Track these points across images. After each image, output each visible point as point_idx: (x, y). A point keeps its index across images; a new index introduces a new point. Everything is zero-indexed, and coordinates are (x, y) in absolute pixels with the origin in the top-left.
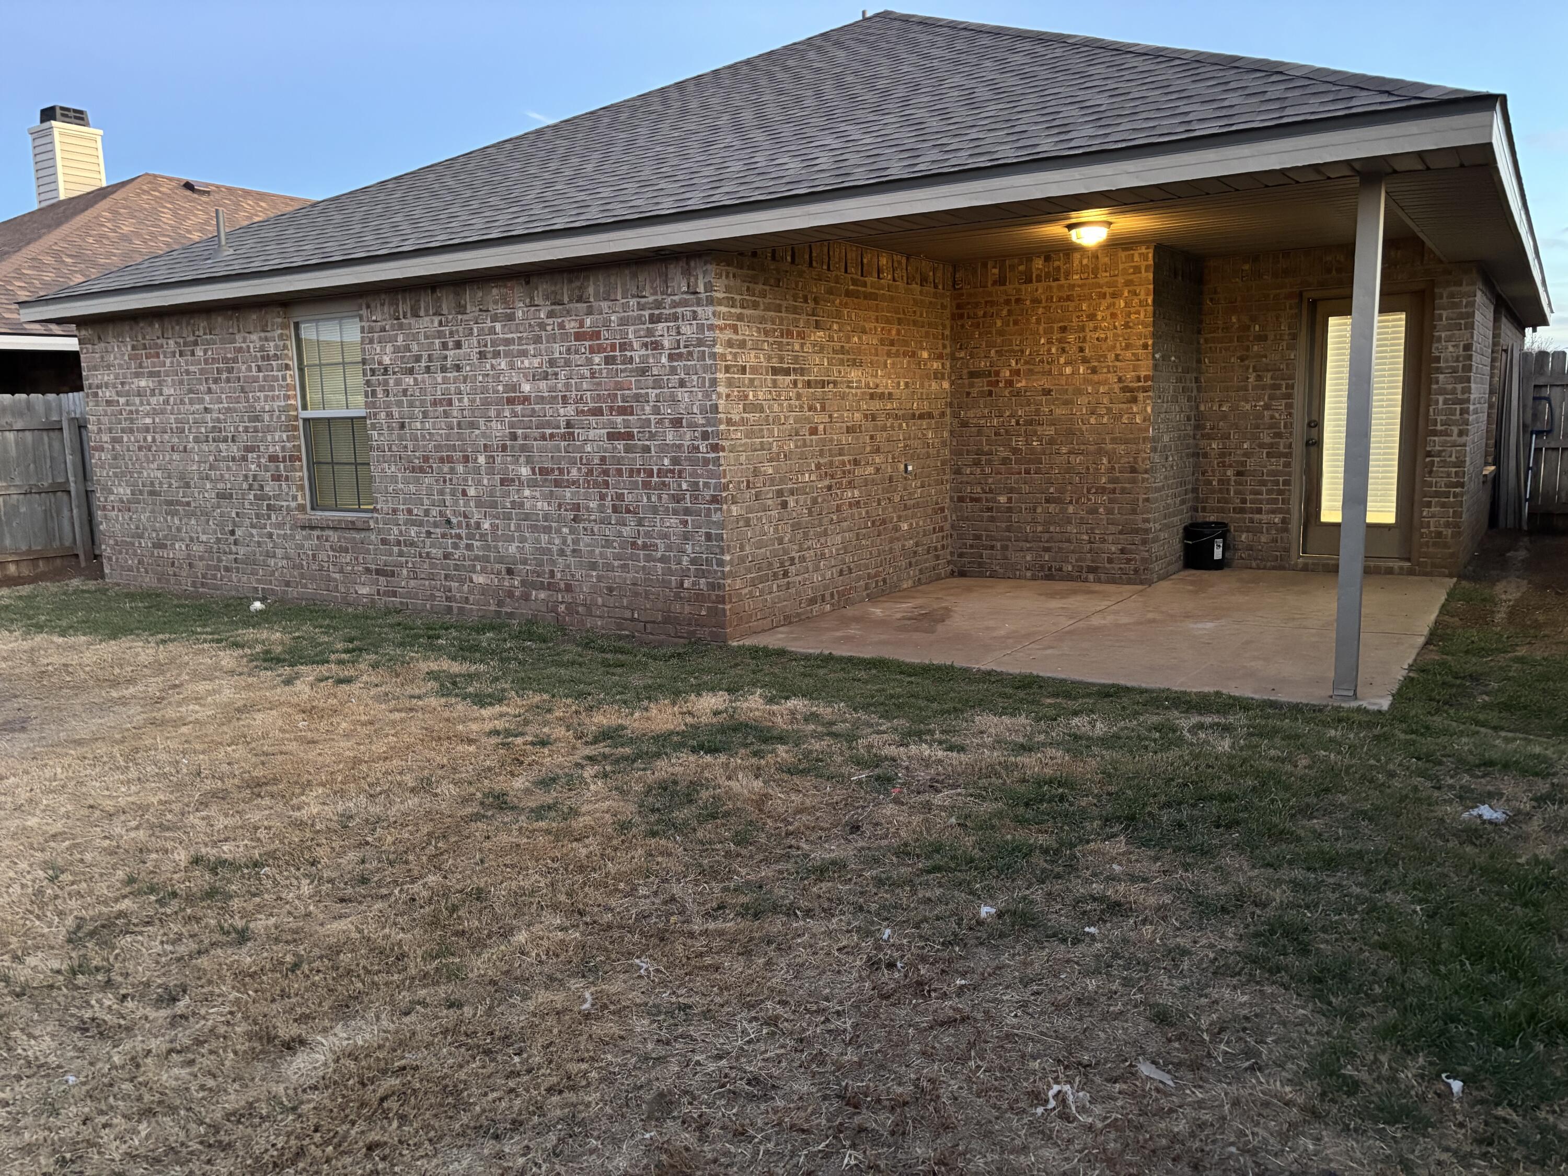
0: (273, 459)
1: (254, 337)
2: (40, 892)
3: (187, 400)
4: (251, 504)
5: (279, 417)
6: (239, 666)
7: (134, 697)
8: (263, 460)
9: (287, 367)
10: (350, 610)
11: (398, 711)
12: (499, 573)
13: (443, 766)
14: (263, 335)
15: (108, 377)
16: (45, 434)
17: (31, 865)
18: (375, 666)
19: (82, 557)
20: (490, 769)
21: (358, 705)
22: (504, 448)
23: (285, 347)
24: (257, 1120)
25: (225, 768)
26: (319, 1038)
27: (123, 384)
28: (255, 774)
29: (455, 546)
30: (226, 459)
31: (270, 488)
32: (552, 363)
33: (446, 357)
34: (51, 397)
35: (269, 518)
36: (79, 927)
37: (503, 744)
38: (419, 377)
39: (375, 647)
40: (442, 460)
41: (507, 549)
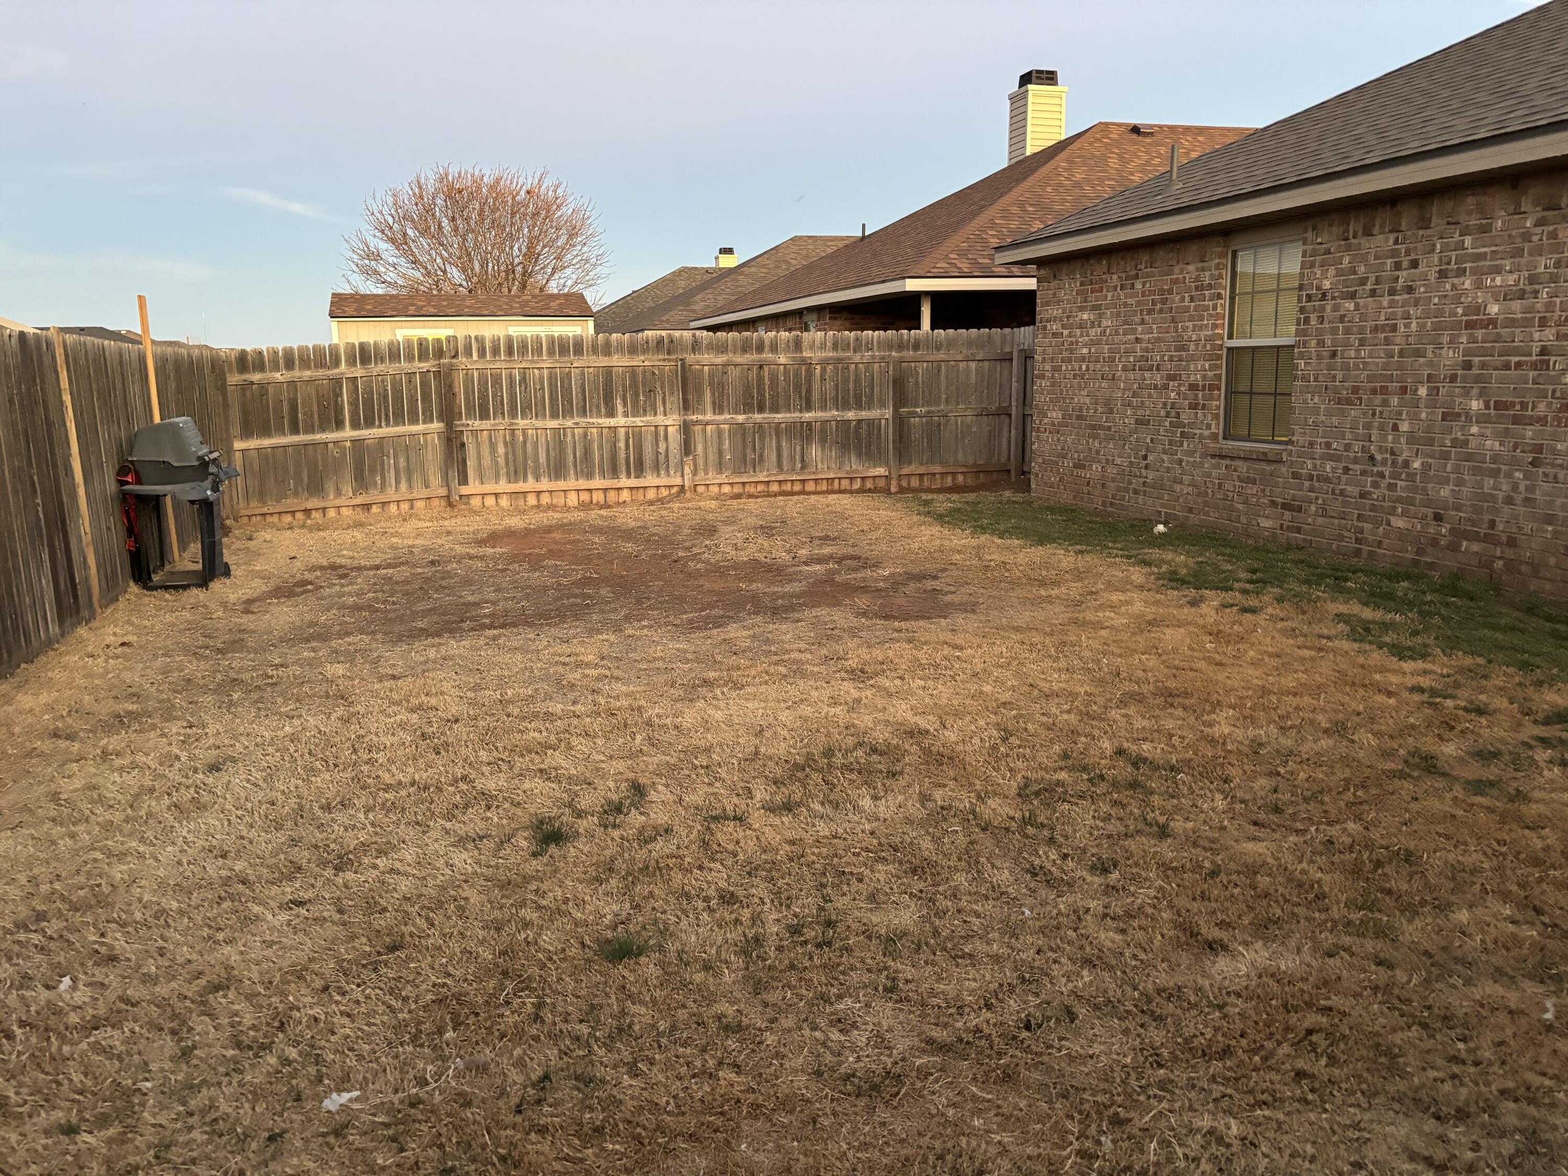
0: (1193, 387)
1: (1191, 268)
2: (995, 748)
3: (1121, 331)
4: (1166, 431)
5: (1205, 346)
6: (1148, 582)
7: (1058, 597)
8: (1182, 389)
9: (1219, 296)
10: (1250, 542)
11: (1306, 647)
12: (1424, 517)
13: (1359, 714)
14: (1200, 265)
15: (1056, 312)
16: (998, 363)
17: (987, 724)
18: (1280, 600)
19: (1013, 473)
20: (1413, 727)
21: (1265, 637)
22: (1453, 378)
23: (1220, 276)
24: (1185, 1004)
25: (1140, 674)
26: (1240, 948)
27: (1068, 317)
28: (1168, 684)
29: (1375, 485)
30: (1149, 387)
31: (1186, 416)
32: (1533, 279)
33: (1397, 278)
34: (1007, 331)
35: (1182, 445)
36: (1026, 786)
37: (1430, 704)
38: (1361, 301)
39: (1279, 581)
40: (1374, 391)
41: (1439, 492)
